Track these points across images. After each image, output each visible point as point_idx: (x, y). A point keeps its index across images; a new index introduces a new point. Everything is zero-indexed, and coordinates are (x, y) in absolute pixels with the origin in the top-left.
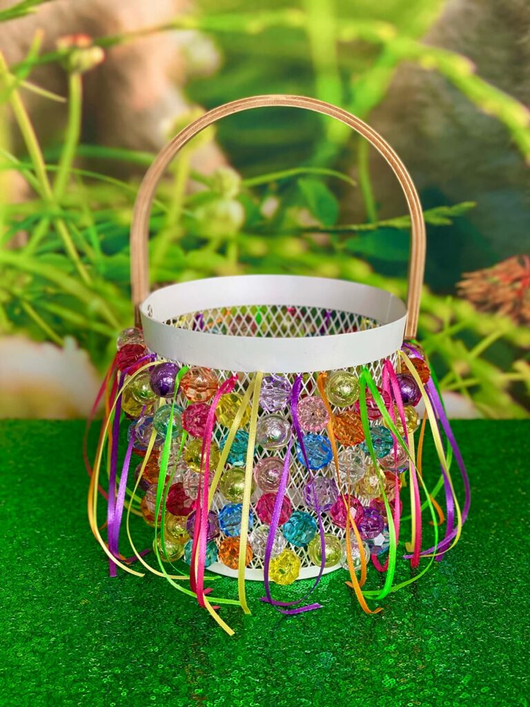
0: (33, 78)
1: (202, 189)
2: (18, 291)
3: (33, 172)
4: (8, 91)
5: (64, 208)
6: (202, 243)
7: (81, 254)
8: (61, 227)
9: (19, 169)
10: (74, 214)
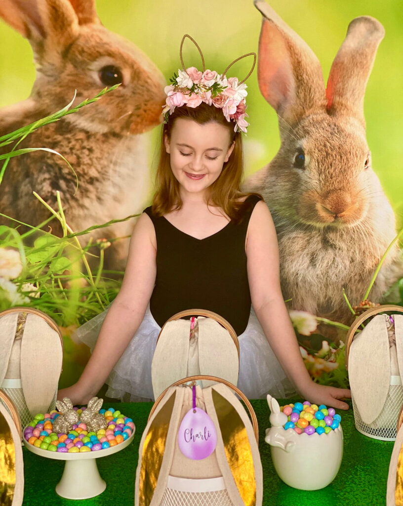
0: (89, 251)
2: (83, 314)
3: (89, 278)
4: (82, 254)
5: (98, 289)
7: (103, 302)
8: (97, 294)
9: (84, 277)
10: (101, 290)
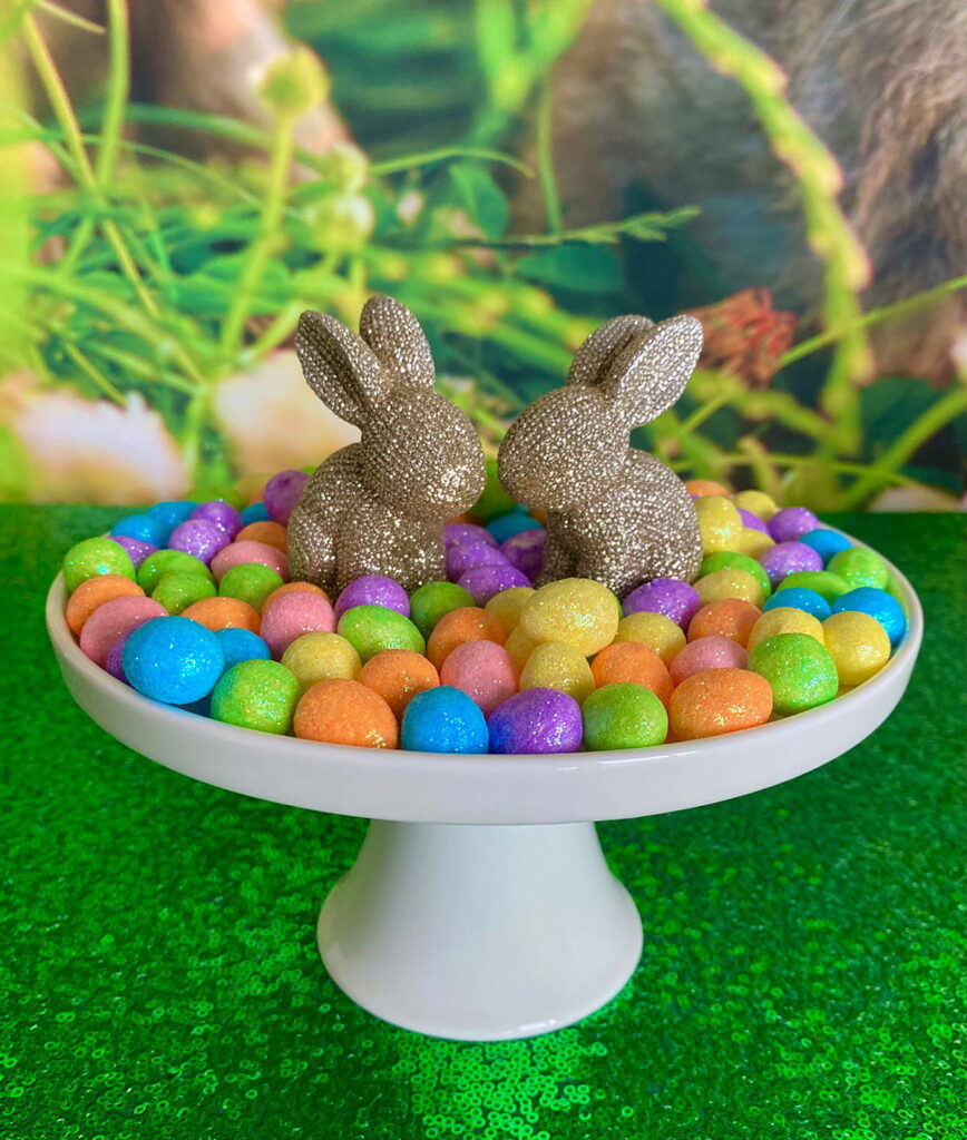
1: (311, 176)
2: (57, 326)
3: (65, 146)
4: (17, 14)
5: (114, 202)
6: (313, 259)
7: (143, 272)
8: (111, 231)
9: (44, 142)
10: (126, 211)
